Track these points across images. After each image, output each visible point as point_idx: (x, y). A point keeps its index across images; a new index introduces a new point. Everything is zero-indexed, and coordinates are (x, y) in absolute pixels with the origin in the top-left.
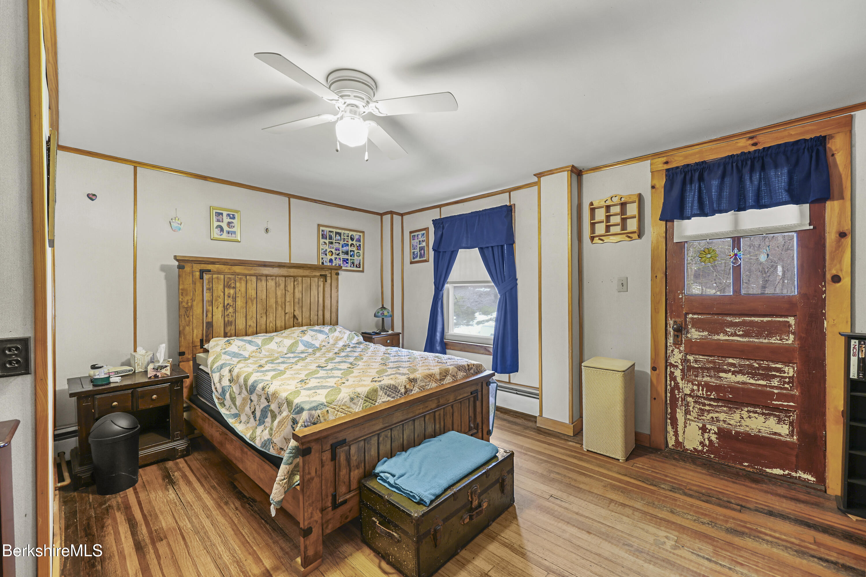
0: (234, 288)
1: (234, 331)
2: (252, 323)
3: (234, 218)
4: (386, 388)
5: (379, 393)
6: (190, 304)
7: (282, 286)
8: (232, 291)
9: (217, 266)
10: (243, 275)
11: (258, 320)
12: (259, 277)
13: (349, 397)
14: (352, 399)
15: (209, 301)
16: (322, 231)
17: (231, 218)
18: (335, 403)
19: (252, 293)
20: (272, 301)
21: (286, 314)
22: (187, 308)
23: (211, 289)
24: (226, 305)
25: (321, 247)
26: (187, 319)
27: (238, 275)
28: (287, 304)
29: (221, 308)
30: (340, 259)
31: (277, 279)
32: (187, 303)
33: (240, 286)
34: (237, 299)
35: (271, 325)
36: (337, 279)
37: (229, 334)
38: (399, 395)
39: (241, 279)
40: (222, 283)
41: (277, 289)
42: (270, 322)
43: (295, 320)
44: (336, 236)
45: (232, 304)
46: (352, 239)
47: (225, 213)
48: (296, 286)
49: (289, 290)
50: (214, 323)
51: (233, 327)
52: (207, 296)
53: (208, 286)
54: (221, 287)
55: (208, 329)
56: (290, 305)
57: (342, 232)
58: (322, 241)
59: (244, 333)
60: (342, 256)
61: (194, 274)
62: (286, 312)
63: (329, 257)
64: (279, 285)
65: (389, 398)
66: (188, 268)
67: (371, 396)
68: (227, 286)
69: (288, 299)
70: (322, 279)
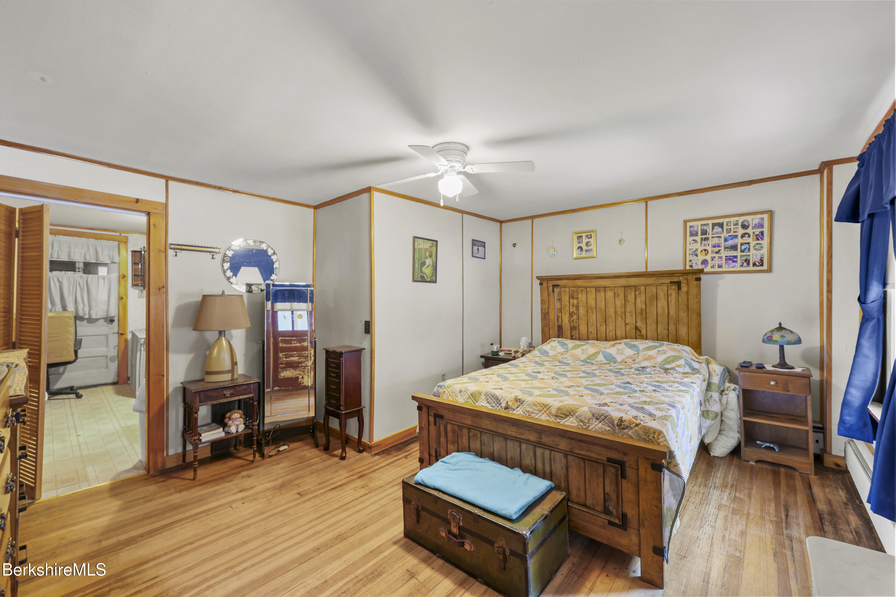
0: (577, 298)
1: (578, 335)
2: (593, 330)
3: (591, 237)
4: (490, 395)
5: (482, 397)
6: (547, 311)
7: (622, 296)
8: (575, 302)
9: (564, 281)
10: (583, 287)
11: (598, 328)
12: (597, 289)
13: (459, 389)
14: (461, 391)
15: (559, 309)
16: (691, 227)
17: (589, 238)
18: (451, 389)
19: (592, 302)
20: (611, 311)
21: (626, 324)
22: (545, 313)
23: (560, 300)
24: (571, 312)
25: (689, 247)
26: (545, 322)
27: (579, 287)
28: (628, 314)
29: (567, 315)
30: (720, 258)
31: (616, 289)
32: (545, 310)
33: (582, 297)
34: (580, 308)
35: (611, 334)
36: (699, 286)
37: (574, 337)
38: (499, 407)
39: (582, 291)
40: (568, 294)
41: (616, 299)
42: (610, 331)
43: (638, 332)
44: (713, 229)
45: (575, 312)
46: (744, 227)
47: (584, 235)
48: (638, 296)
49: (629, 299)
50: (563, 327)
51: (577, 332)
52: (558, 305)
53: (558, 298)
54: (567, 298)
55: (559, 331)
56: (631, 315)
57: (725, 221)
58: (689, 239)
59: (586, 338)
60: (724, 254)
61: (549, 288)
62: (627, 322)
63: (701, 257)
64: (618, 296)
65: (488, 405)
66: (545, 285)
67: (474, 396)
68: (572, 297)
69: (628, 309)
70: (674, 287)
